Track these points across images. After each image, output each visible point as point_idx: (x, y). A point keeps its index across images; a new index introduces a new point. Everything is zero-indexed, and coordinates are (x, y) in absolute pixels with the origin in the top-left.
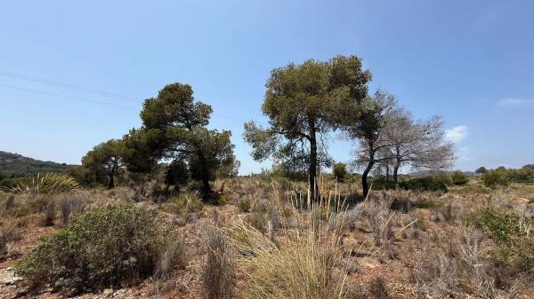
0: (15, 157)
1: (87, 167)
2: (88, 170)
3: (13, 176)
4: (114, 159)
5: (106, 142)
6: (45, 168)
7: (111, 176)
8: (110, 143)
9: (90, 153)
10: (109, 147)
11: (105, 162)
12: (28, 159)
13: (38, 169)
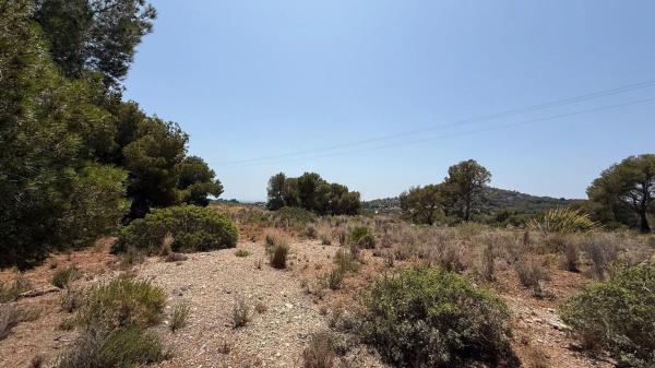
0: (514, 194)
1: (597, 200)
2: (599, 205)
3: (516, 214)
4: (640, 186)
5: (619, 162)
6: (542, 205)
7: (642, 213)
8: (627, 163)
9: (597, 182)
10: (628, 170)
11: (625, 191)
12: (524, 195)
13: (536, 205)
